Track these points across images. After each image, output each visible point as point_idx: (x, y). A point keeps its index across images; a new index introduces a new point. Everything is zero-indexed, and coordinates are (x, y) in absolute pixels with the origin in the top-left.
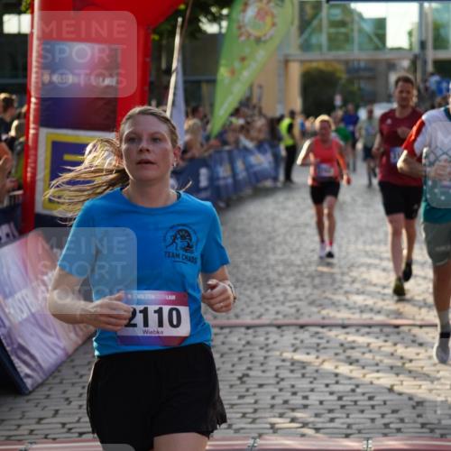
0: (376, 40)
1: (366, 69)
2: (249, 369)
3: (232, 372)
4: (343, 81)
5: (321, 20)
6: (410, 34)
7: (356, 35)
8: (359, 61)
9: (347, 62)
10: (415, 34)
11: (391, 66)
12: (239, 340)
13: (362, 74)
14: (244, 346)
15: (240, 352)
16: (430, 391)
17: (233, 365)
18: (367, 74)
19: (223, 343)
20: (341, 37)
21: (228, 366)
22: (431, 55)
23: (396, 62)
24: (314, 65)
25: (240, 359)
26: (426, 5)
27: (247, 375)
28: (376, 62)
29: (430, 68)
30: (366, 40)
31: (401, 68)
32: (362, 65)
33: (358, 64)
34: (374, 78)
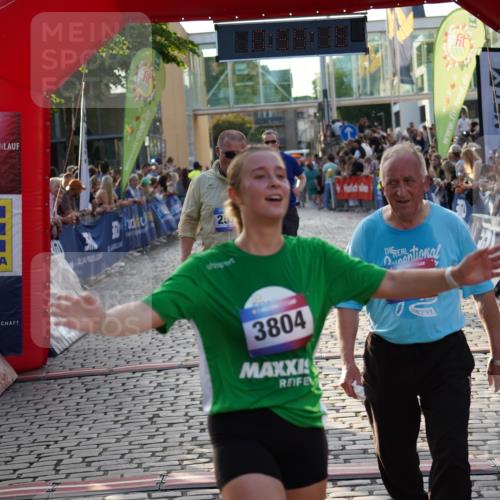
0: (282, 91)
1: (273, 119)
2: (160, 409)
3: (143, 413)
4: (252, 131)
5: (227, 76)
6: (314, 83)
7: (261, 87)
8: (267, 111)
9: (256, 113)
10: (319, 82)
11: (299, 115)
12: (151, 382)
13: (270, 123)
14: (155, 388)
15: (151, 393)
16: (336, 419)
17: (144, 407)
18: (276, 123)
19: (135, 386)
20: (249, 90)
21: (139, 408)
22: (335, 102)
23: (304, 110)
24: (224, 117)
25: (151, 400)
26: (328, 58)
27: (158, 416)
28: (284, 111)
29: (335, 115)
30: (273, 91)
31: (309, 116)
32: (270, 115)
33: (267, 114)
34: (283, 126)
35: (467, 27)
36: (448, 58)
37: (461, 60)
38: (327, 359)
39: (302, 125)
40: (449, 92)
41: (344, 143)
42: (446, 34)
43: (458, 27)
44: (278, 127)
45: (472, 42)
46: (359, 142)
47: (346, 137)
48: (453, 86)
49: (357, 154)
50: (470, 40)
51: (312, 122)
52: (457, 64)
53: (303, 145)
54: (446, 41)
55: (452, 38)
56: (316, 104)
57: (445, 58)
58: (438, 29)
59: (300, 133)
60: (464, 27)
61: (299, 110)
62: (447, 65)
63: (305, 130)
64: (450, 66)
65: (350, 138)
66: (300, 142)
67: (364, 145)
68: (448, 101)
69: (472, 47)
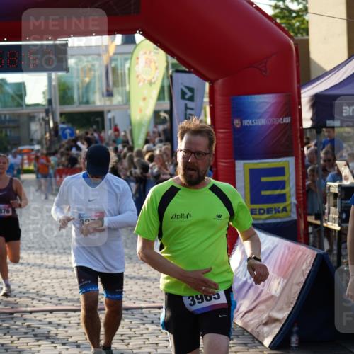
0: (17, 98)
1: (10, 121)
6: (44, 93)
8: (5, 115)
10: (47, 93)
11: (31, 118)
13: (7, 124)
18: (11, 125)
22: (59, 109)
23: (36, 114)
26: (54, 75)
28: (19, 115)
29: (58, 119)
30: (10, 99)
31: (39, 120)
32: (8, 117)
33: (5, 117)
34: (18, 127)
35: (152, 54)
36: (140, 77)
37: (149, 78)
38: (31, 312)
39: (35, 127)
40: (142, 104)
41: (64, 142)
42: (138, 58)
43: (145, 53)
44: (14, 127)
45: (157, 64)
46: (75, 141)
47: (65, 137)
48: (144, 99)
49: (74, 151)
50: (155, 63)
51: (41, 125)
52: (146, 82)
53: (34, 142)
54: (137, 64)
55: (142, 61)
56: (43, 110)
57: (138, 76)
58: (132, 54)
59: (32, 132)
60: (150, 53)
61: (32, 115)
62: (139, 82)
63: (36, 131)
64: (141, 84)
65: (69, 137)
66: (32, 140)
67: (79, 143)
68: (141, 111)
69: (157, 69)
